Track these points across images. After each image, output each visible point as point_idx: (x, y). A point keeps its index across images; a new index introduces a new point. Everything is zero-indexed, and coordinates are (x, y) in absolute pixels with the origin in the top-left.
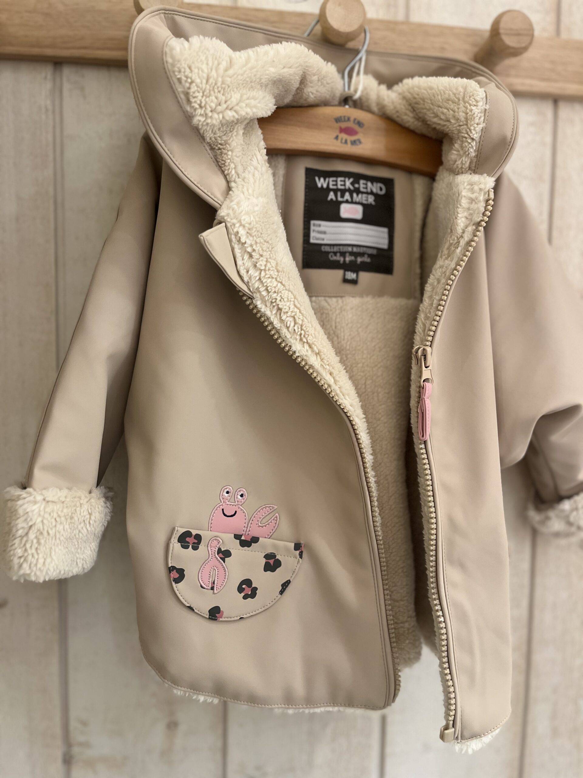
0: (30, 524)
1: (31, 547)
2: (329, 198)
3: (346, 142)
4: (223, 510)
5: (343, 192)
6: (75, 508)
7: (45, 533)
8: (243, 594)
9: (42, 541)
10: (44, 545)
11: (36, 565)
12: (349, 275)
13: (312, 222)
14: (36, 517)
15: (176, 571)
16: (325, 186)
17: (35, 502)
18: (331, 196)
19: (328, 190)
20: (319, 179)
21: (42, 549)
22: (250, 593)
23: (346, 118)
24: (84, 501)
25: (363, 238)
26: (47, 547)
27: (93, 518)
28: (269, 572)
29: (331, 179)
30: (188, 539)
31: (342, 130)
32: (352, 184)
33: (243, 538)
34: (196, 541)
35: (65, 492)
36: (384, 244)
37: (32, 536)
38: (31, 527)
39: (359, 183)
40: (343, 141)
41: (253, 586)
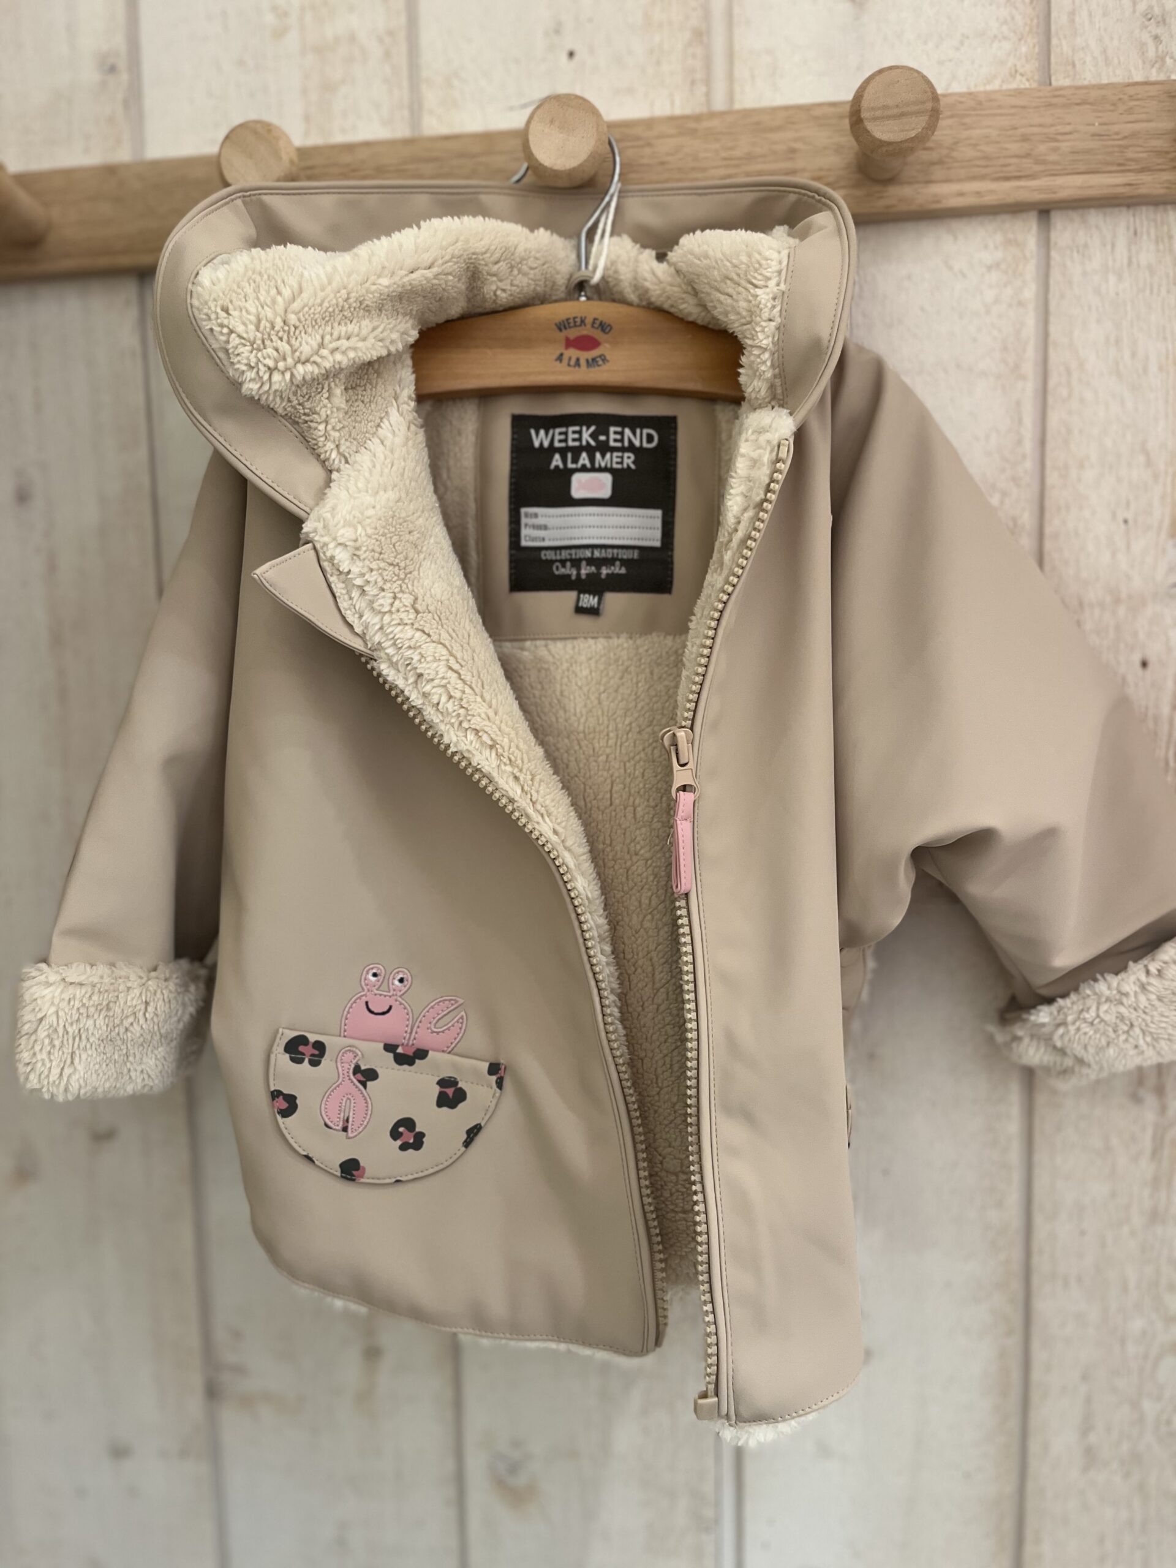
0: (40, 1015)
1: (41, 1050)
2: (552, 467)
3: (578, 363)
4: (367, 1003)
5: (576, 452)
6: (116, 994)
7: (61, 1030)
8: (399, 1143)
9: (57, 1043)
10: (61, 1047)
11: (48, 1076)
12: (586, 600)
13: (523, 510)
14: (47, 1005)
15: (284, 1099)
16: (546, 444)
17: (48, 984)
18: (557, 461)
19: (552, 450)
20: (537, 434)
21: (56, 1054)
22: (411, 1141)
23: (578, 320)
24: (134, 982)
25: (611, 532)
26: (65, 1050)
27: (150, 1009)
28: (445, 1109)
29: (558, 430)
30: (301, 1048)
31: (569, 343)
32: (593, 436)
33: (400, 1050)
34: (317, 1052)
35: (102, 970)
36: (654, 538)
37: (42, 1034)
38: (41, 1020)
39: (607, 434)
40: (573, 362)
41: (418, 1130)
